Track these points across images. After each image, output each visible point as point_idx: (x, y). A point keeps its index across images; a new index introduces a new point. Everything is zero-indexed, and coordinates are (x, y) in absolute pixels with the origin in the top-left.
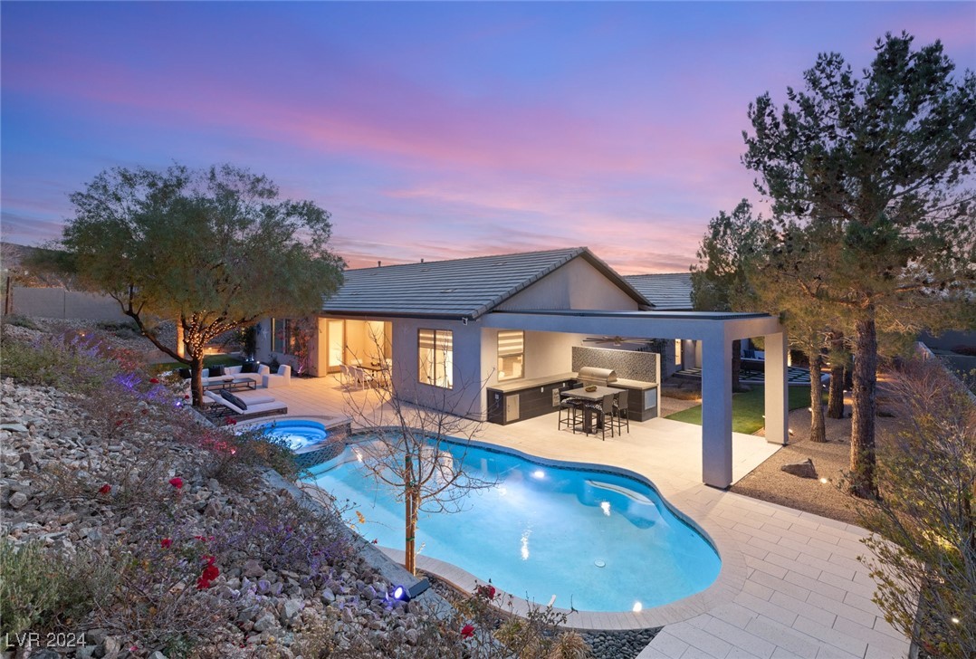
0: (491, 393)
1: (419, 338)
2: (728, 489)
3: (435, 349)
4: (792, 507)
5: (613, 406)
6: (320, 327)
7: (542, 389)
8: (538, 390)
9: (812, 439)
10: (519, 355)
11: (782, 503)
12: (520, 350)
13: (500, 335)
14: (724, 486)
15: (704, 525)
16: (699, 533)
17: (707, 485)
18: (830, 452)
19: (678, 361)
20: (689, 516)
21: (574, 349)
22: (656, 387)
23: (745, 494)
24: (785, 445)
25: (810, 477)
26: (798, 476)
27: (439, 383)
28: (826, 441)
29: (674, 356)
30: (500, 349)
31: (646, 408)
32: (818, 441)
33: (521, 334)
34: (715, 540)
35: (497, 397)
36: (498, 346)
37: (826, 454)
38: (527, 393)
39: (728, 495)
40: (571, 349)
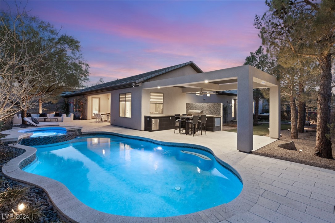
0: (146, 117)
1: (120, 98)
2: (250, 152)
3: (125, 102)
4: (286, 160)
5: (199, 122)
6: (88, 100)
7: (170, 118)
8: (168, 118)
9: (291, 138)
10: (161, 103)
11: (281, 159)
12: (162, 101)
13: (151, 94)
14: (248, 151)
15: (235, 167)
16: (232, 172)
17: (240, 151)
18: (301, 142)
19: (233, 116)
20: (227, 163)
21: (187, 104)
22: (220, 117)
23: (260, 155)
24: (279, 139)
25: (293, 150)
26: (287, 149)
27: (127, 116)
28: (298, 139)
29: (231, 112)
30: (151, 100)
31: (215, 126)
32: (294, 139)
33: (162, 95)
34: (240, 174)
35: (148, 119)
36: (150, 98)
37: (299, 143)
38: (163, 119)
39: (250, 155)
40: (186, 104)
